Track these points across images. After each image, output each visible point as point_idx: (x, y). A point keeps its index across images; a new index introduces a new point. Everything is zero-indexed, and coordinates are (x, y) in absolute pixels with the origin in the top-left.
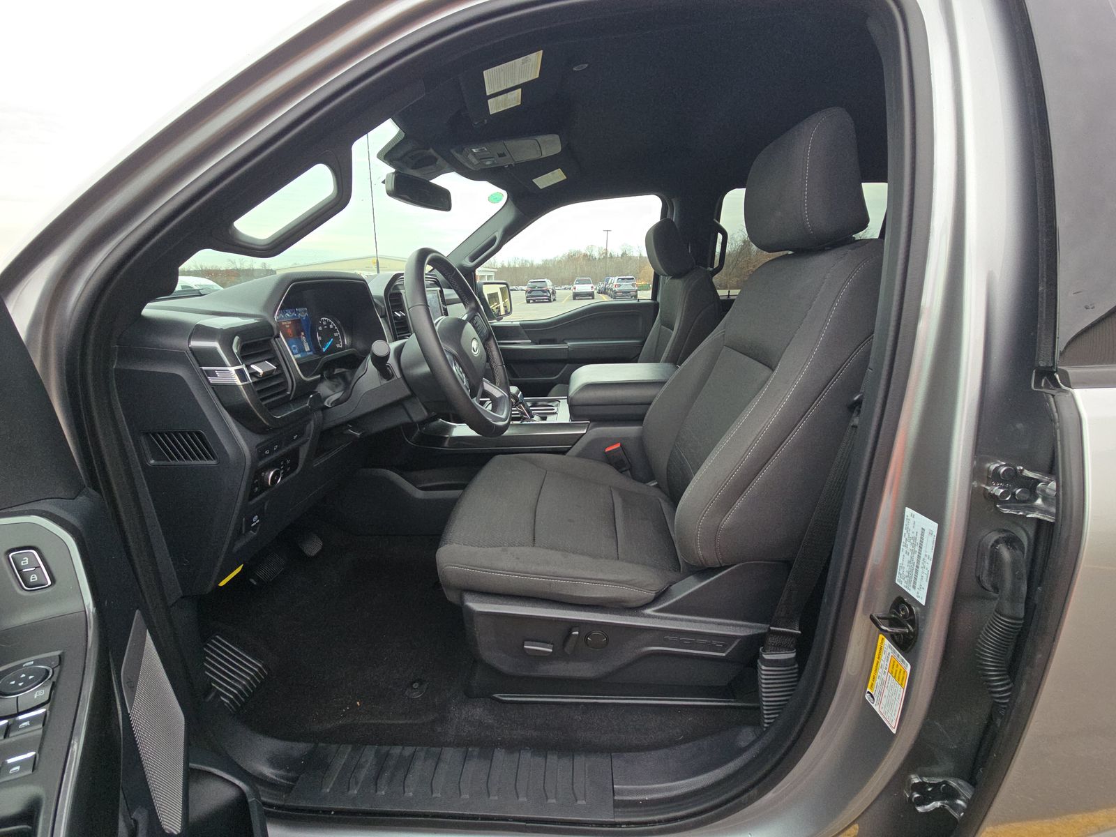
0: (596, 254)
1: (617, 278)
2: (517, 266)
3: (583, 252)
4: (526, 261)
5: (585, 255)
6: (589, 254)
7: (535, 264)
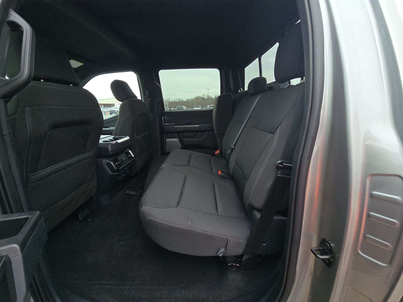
0: (206, 97)
1: (209, 106)
2: (177, 101)
3: (201, 96)
4: (180, 99)
5: (202, 98)
6: (203, 97)
7: (184, 100)
